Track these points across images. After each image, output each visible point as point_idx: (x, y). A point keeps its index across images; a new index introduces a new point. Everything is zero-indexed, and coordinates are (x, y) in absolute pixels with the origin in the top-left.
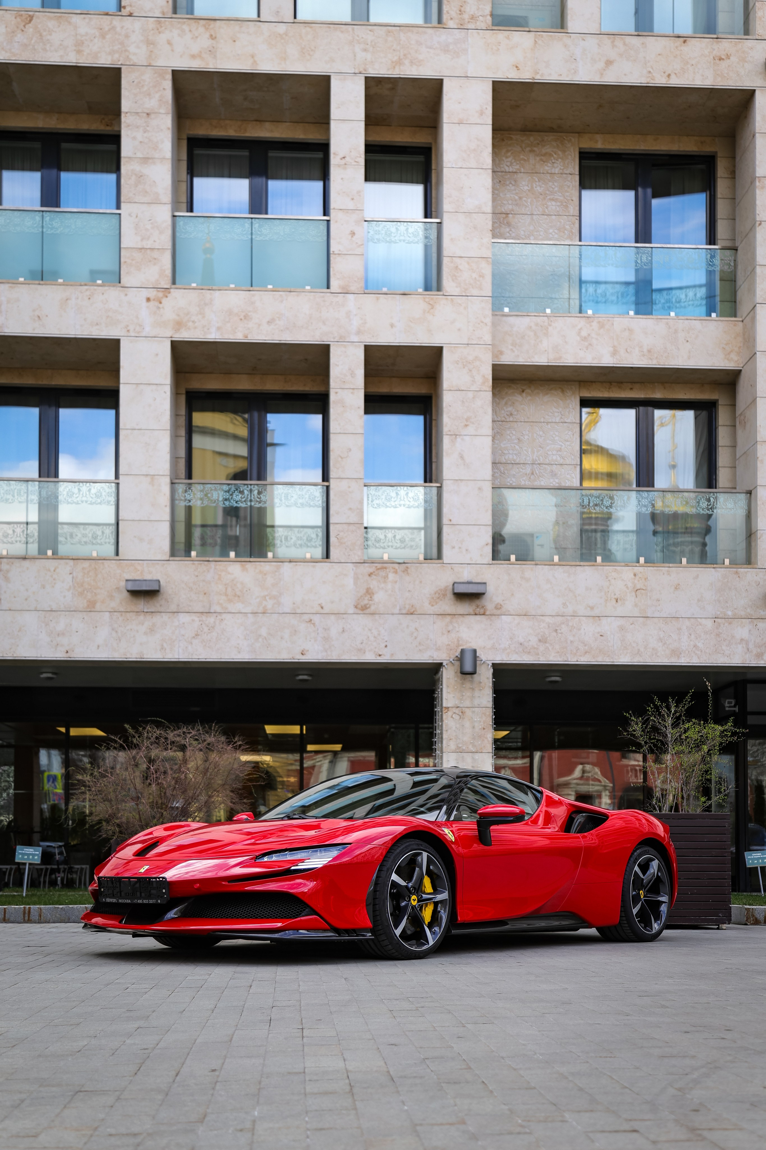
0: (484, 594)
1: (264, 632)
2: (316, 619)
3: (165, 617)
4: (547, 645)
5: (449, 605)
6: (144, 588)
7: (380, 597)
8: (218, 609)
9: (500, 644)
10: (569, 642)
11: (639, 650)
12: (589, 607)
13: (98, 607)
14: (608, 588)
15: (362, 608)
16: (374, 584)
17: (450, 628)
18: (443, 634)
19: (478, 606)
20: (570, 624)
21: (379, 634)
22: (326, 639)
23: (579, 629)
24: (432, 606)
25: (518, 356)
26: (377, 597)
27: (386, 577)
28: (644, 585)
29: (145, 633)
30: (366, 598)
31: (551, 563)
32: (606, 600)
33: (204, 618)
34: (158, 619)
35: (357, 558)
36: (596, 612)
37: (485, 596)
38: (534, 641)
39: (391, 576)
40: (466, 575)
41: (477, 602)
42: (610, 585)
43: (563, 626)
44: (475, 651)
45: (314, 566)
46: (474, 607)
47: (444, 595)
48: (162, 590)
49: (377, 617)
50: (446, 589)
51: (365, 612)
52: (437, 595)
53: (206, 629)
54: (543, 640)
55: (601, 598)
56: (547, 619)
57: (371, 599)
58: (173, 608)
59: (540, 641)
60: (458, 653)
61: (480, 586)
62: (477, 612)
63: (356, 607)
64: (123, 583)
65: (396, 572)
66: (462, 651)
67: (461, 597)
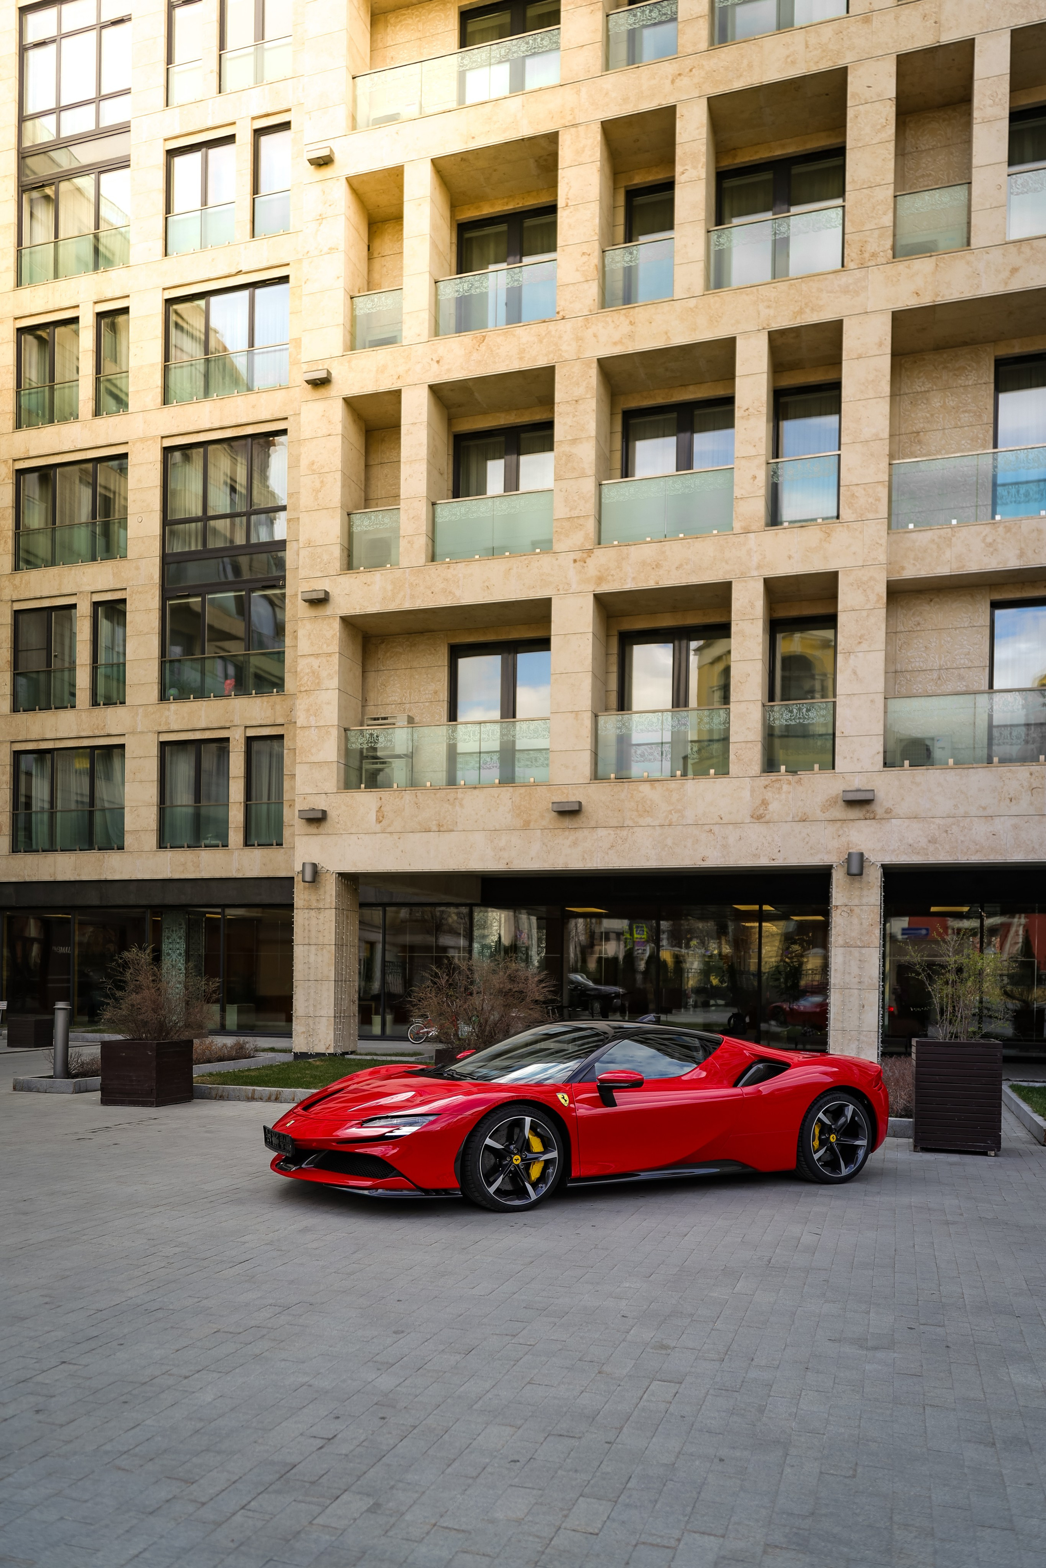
0: (873, 800)
1: (669, 842)
2: (716, 829)
3: (586, 832)
4: (937, 845)
5: (840, 812)
6: (567, 809)
7: (774, 807)
8: (631, 823)
9: (889, 846)
10: (959, 842)
11: (1033, 847)
12: (982, 807)
13: (532, 825)
14: (1002, 788)
15: (758, 818)
16: (769, 795)
17: (840, 832)
18: (833, 838)
19: (868, 812)
20: (961, 825)
21: (773, 841)
22: (725, 847)
23: (970, 830)
24: (824, 812)
25: (920, 569)
26: (770, 807)
27: (780, 788)
28: (1041, 784)
29: (570, 846)
30: (762, 808)
31: (945, 767)
32: (1000, 800)
33: (618, 832)
34: (580, 834)
35: (753, 772)
36: (989, 812)
37: (875, 802)
38: (923, 842)
39: (785, 787)
40: (857, 782)
41: (868, 807)
42: (1004, 785)
43: (954, 827)
44: (862, 855)
45: (714, 782)
46: (864, 812)
47: (836, 802)
48: (583, 809)
49: (771, 825)
50: (837, 796)
51: (760, 821)
52: (828, 803)
53: (620, 841)
54: (933, 841)
55: (994, 798)
56: (937, 821)
57: (766, 809)
58: (593, 824)
59: (930, 841)
60: (847, 857)
61: (868, 793)
62: (867, 817)
63: (752, 817)
64: (551, 805)
65: (790, 783)
66: (850, 854)
67: (852, 803)
